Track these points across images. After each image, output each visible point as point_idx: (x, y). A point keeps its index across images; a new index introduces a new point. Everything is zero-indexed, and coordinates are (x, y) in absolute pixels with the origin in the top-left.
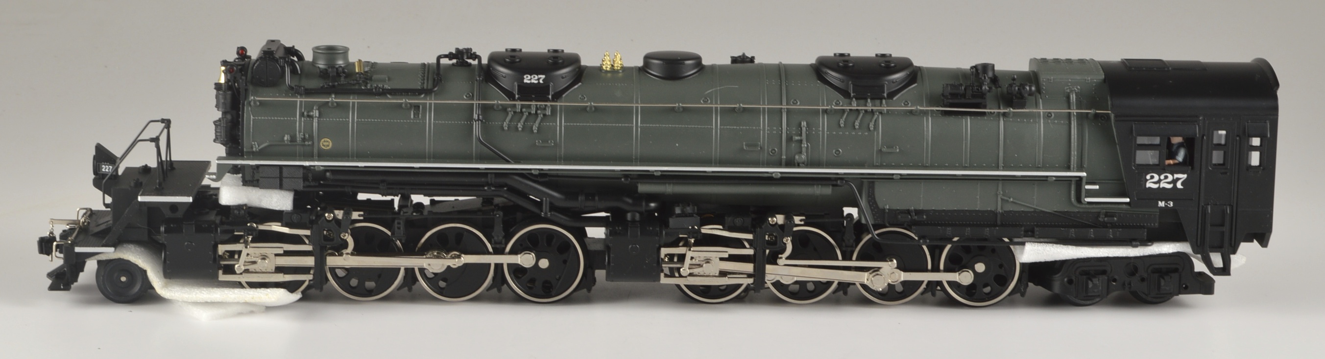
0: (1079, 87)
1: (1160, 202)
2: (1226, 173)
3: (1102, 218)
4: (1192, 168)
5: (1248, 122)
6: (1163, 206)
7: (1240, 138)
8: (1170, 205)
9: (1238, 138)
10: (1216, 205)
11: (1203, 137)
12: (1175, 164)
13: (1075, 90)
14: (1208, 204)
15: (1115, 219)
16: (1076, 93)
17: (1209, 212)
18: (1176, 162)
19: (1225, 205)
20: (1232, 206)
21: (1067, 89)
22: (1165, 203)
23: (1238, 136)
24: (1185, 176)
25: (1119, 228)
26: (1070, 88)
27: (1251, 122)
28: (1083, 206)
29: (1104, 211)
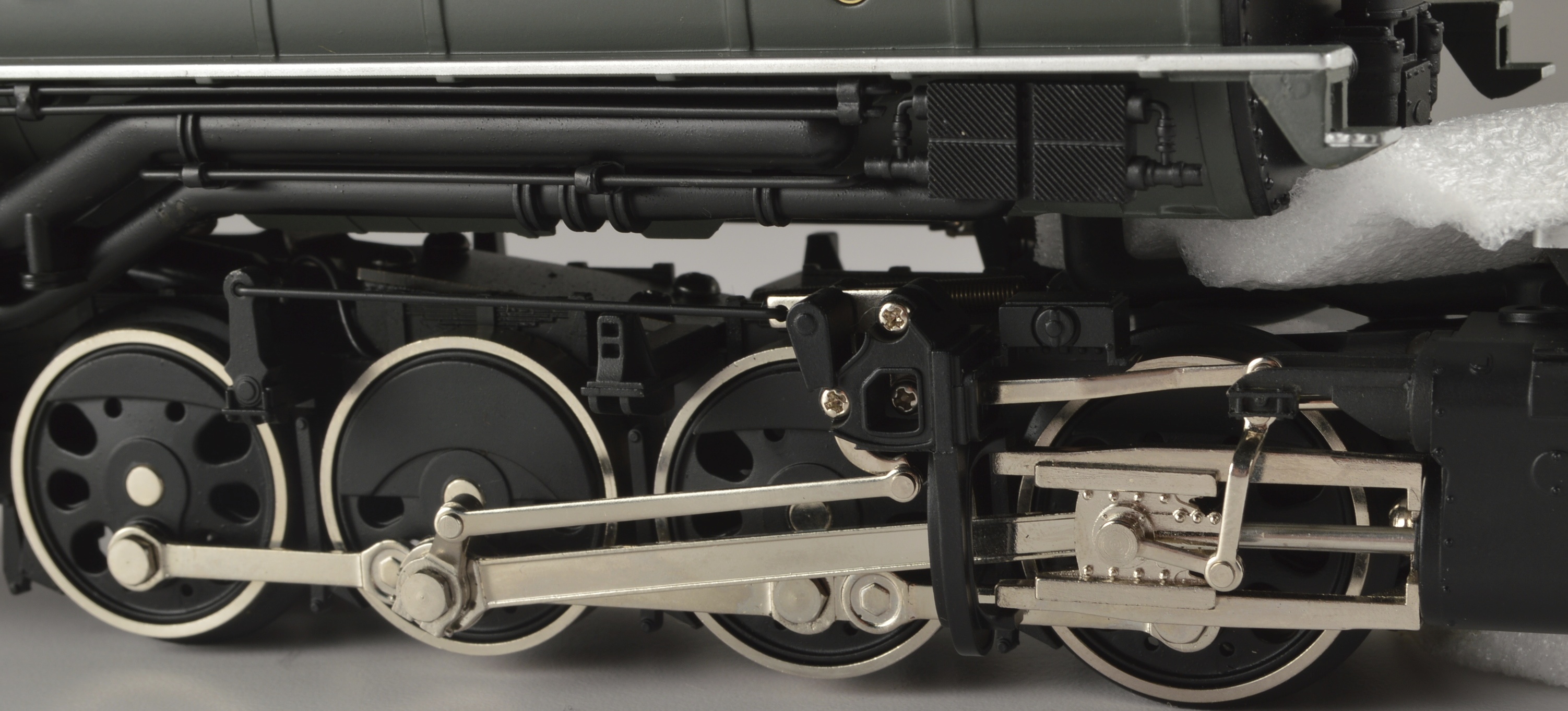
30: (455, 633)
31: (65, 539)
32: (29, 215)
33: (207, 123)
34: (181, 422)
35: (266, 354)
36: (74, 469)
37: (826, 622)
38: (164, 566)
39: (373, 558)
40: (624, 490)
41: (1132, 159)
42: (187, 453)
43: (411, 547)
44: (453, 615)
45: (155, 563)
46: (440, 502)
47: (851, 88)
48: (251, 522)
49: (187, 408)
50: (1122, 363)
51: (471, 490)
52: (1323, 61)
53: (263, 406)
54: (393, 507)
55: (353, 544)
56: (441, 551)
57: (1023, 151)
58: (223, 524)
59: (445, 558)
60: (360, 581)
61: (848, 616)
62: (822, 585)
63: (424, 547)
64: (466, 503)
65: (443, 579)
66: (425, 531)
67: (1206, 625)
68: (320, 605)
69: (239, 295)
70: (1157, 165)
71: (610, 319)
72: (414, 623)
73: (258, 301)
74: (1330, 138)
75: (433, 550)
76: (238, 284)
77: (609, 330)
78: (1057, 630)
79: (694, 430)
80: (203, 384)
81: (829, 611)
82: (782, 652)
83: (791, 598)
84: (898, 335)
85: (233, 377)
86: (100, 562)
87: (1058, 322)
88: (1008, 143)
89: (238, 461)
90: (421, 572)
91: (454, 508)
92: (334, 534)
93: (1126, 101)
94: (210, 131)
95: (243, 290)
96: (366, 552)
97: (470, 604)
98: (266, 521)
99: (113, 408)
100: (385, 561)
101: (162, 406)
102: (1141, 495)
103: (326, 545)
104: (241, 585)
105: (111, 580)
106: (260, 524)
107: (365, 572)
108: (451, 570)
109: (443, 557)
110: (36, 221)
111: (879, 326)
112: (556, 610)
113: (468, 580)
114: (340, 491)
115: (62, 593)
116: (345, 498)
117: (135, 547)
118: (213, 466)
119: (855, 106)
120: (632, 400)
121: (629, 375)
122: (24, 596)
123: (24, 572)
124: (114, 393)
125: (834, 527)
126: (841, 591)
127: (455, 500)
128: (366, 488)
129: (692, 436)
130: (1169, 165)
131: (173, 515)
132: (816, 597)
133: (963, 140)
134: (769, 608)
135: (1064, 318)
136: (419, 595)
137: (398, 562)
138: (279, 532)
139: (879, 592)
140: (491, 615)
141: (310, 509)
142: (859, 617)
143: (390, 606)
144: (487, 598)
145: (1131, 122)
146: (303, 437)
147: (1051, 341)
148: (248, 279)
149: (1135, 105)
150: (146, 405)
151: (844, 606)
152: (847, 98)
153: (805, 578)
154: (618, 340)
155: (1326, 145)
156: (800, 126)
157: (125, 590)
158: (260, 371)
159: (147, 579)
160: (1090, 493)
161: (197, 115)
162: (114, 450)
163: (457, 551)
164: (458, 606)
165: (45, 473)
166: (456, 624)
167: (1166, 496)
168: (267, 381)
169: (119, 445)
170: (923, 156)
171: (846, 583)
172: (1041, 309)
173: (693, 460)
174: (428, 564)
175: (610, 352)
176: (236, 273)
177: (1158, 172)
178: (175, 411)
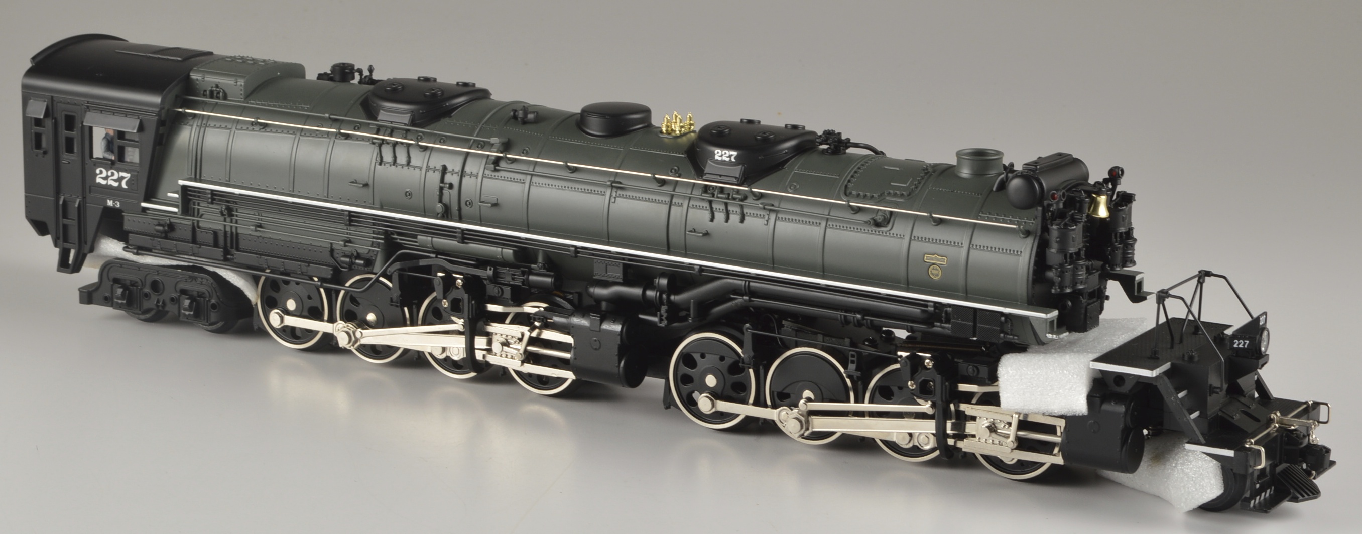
30: (802, 436)
31: (685, 394)
32: (692, 301)
33: (751, 284)
34: (723, 362)
35: (754, 349)
36: (689, 374)
37: (911, 445)
38: (716, 407)
39: (780, 411)
40: (856, 401)
41: (1002, 332)
42: (725, 372)
43: (792, 410)
44: (802, 432)
45: (713, 405)
46: (802, 398)
47: (932, 304)
48: (743, 394)
49: (726, 358)
50: (990, 383)
51: (812, 397)
52: (1047, 316)
53: (752, 364)
54: (787, 396)
55: (774, 406)
56: (800, 412)
57: (975, 326)
58: (734, 395)
59: (801, 415)
60: (775, 418)
61: (917, 444)
62: (911, 435)
63: (796, 410)
64: (809, 400)
65: (800, 421)
66: (796, 406)
67: (1013, 458)
68: (762, 423)
69: (748, 331)
70: (1008, 334)
71: (853, 353)
72: (790, 432)
73: (753, 334)
74: (1047, 335)
75: (798, 412)
76: (748, 328)
77: (853, 356)
78: (976, 454)
79: (877, 385)
80: (731, 351)
81: (912, 442)
82: (895, 450)
83: (901, 436)
84: (929, 369)
85: (744, 355)
86: (695, 403)
87: (974, 371)
88: (971, 324)
89: (741, 375)
90: (794, 418)
91: (806, 401)
92: (769, 402)
93: (1000, 318)
94: (752, 286)
95: (749, 330)
96: (778, 410)
97: (807, 429)
98: (748, 394)
99: (703, 356)
100: (784, 413)
101: (719, 357)
102: (994, 419)
103: (766, 406)
104: (738, 415)
105: (698, 408)
106: (746, 395)
107: (777, 416)
108: (803, 419)
109: (800, 414)
110: (694, 302)
111: (925, 366)
112: (833, 433)
113: (807, 422)
114: (772, 390)
115: (681, 410)
116: (773, 392)
117: (708, 400)
118: (733, 376)
119: (932, 309)
120: (858, 377)
121: (857, 369)
122: (669, 410)
123: (670, 403)
124: (704, 352)
125: (915, 418)
126: (915, 437)
127: (806, 398)
128: (779, 390)
129: (877, 386)
130: (1011, 335)
131: (719, 391)
132: (908, 438)
133: (960, 321)
134: (894, 439)
135: (975, 369)
136: (793, 425)
137: (787, 414)
138: (751, 400)
139: (927, 438)
140: (814, 433)
141: (762, 394)
142: (920, 444)
143: (784, 427)
144: (813, 428)
145: (1001, 323)
146: (762, 371)
147: (972, 375)
148: (751, 327)
149: (1003, 318)
150: (714, 356)
151: (916, 440)
152: (931, 306)
153: (905, 432)
154: (855, 359)
155: (1046, 337)
156: (918, 310)
157: (702, 413)
158: (752, 354)
159: (710, 410)
160: (980, 417)
161: (749, 282)
162: (702, 369)
163: (805, 414)
164: (804, 429)
165: (680, 374)
166: (803, 435)
167: (1000, 421)
168: (754, 357)
169: (704, 368)
170: (949, 323)
171: (917, 434)
172: (970, 365)
173: (877, 393)
174: (796, 416)
175: (853, 362)
176: (747, 325)
177: (1008, 336)
178: (722, 359)
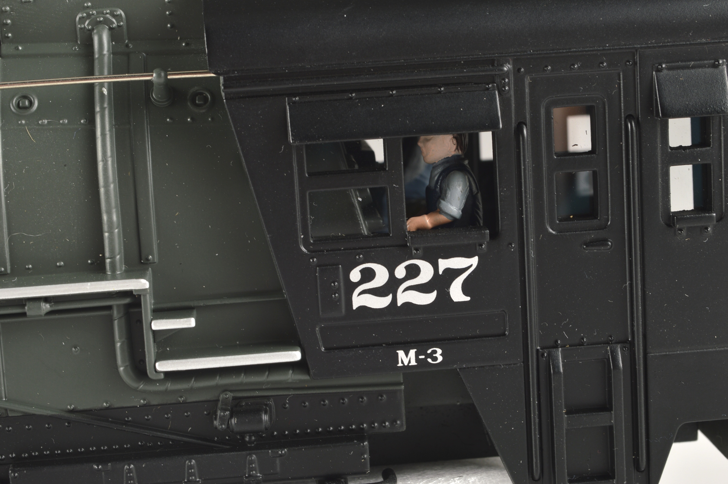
0: (120, 12)
1: (401, 354)
2: (603, 242)
3: (222, 419)
4: (494, 235)
5: (659, 71)
6: (413, 363)
7: (638, 124)
8: (435, 359)
9: (631, 126)
10: (582, 344)
11: (519, 131)
12: (437, 228)
13: (107, 22)
14: (556, 346)
15: (265, 417)
16: (111, 29)
17: (562, 370)
18: (442, 218)
19: (607, 343)
20: (632, 344)
21: (82, 20)
22: (417, 355)
23: (629, 117)
24: (474, 261)
25: (282, 447)
26: (89, 16)
27: (669, 69)
28: (158, 387)
29: (230, 395)
